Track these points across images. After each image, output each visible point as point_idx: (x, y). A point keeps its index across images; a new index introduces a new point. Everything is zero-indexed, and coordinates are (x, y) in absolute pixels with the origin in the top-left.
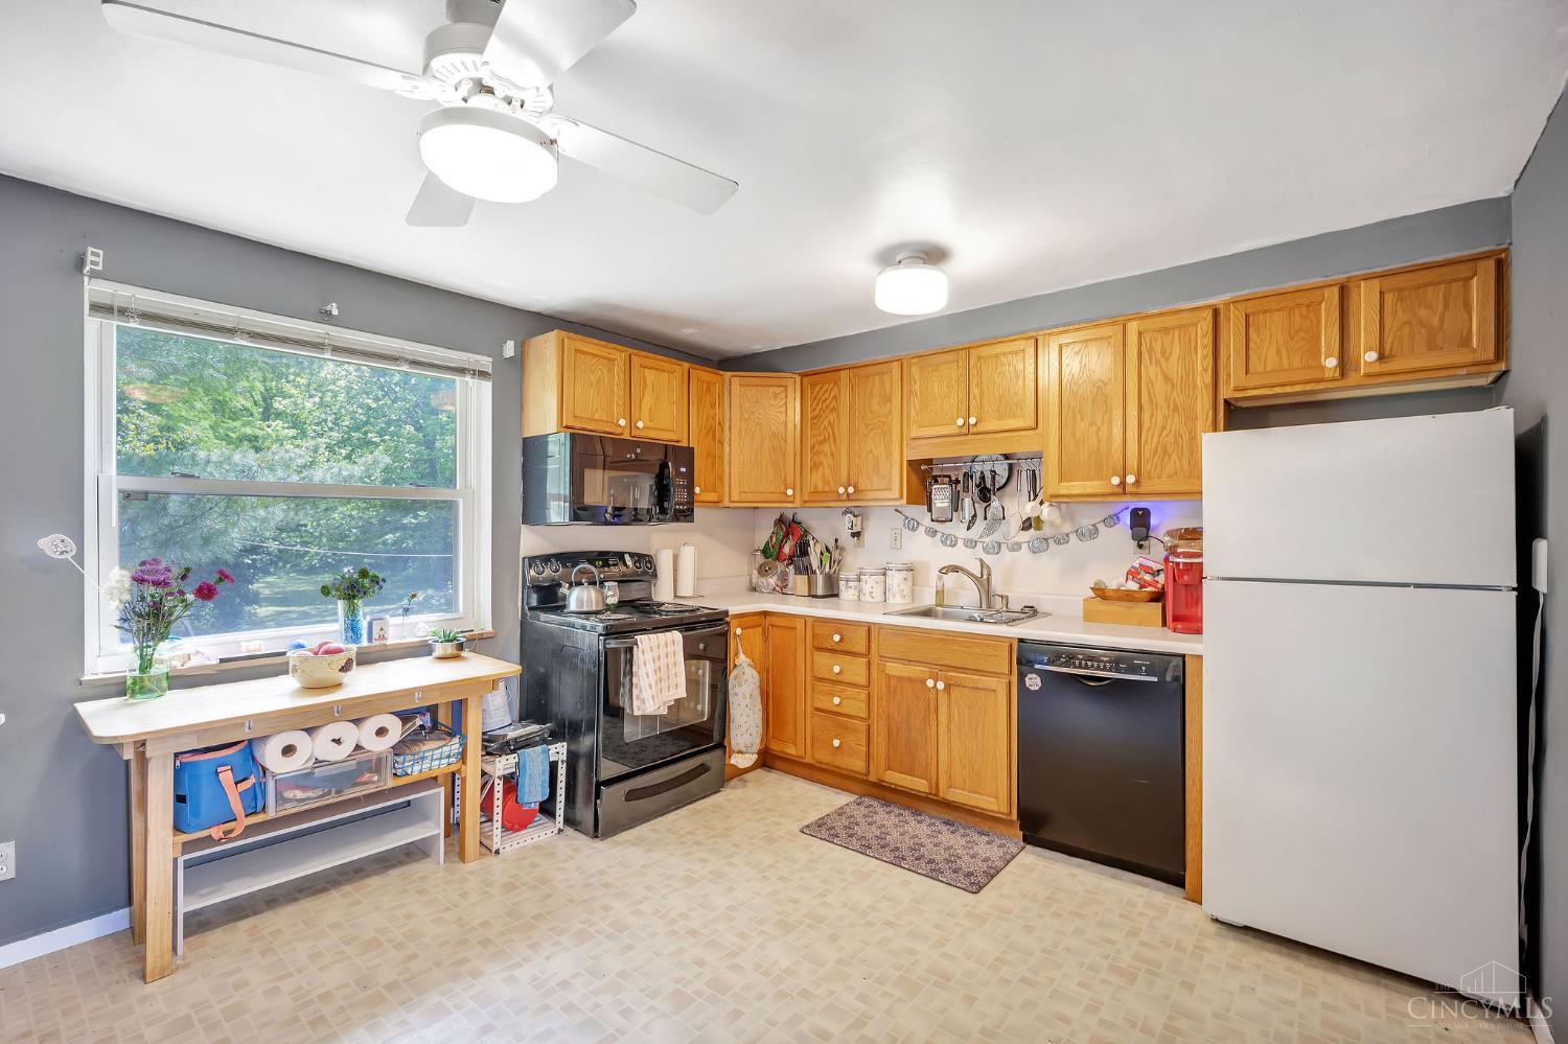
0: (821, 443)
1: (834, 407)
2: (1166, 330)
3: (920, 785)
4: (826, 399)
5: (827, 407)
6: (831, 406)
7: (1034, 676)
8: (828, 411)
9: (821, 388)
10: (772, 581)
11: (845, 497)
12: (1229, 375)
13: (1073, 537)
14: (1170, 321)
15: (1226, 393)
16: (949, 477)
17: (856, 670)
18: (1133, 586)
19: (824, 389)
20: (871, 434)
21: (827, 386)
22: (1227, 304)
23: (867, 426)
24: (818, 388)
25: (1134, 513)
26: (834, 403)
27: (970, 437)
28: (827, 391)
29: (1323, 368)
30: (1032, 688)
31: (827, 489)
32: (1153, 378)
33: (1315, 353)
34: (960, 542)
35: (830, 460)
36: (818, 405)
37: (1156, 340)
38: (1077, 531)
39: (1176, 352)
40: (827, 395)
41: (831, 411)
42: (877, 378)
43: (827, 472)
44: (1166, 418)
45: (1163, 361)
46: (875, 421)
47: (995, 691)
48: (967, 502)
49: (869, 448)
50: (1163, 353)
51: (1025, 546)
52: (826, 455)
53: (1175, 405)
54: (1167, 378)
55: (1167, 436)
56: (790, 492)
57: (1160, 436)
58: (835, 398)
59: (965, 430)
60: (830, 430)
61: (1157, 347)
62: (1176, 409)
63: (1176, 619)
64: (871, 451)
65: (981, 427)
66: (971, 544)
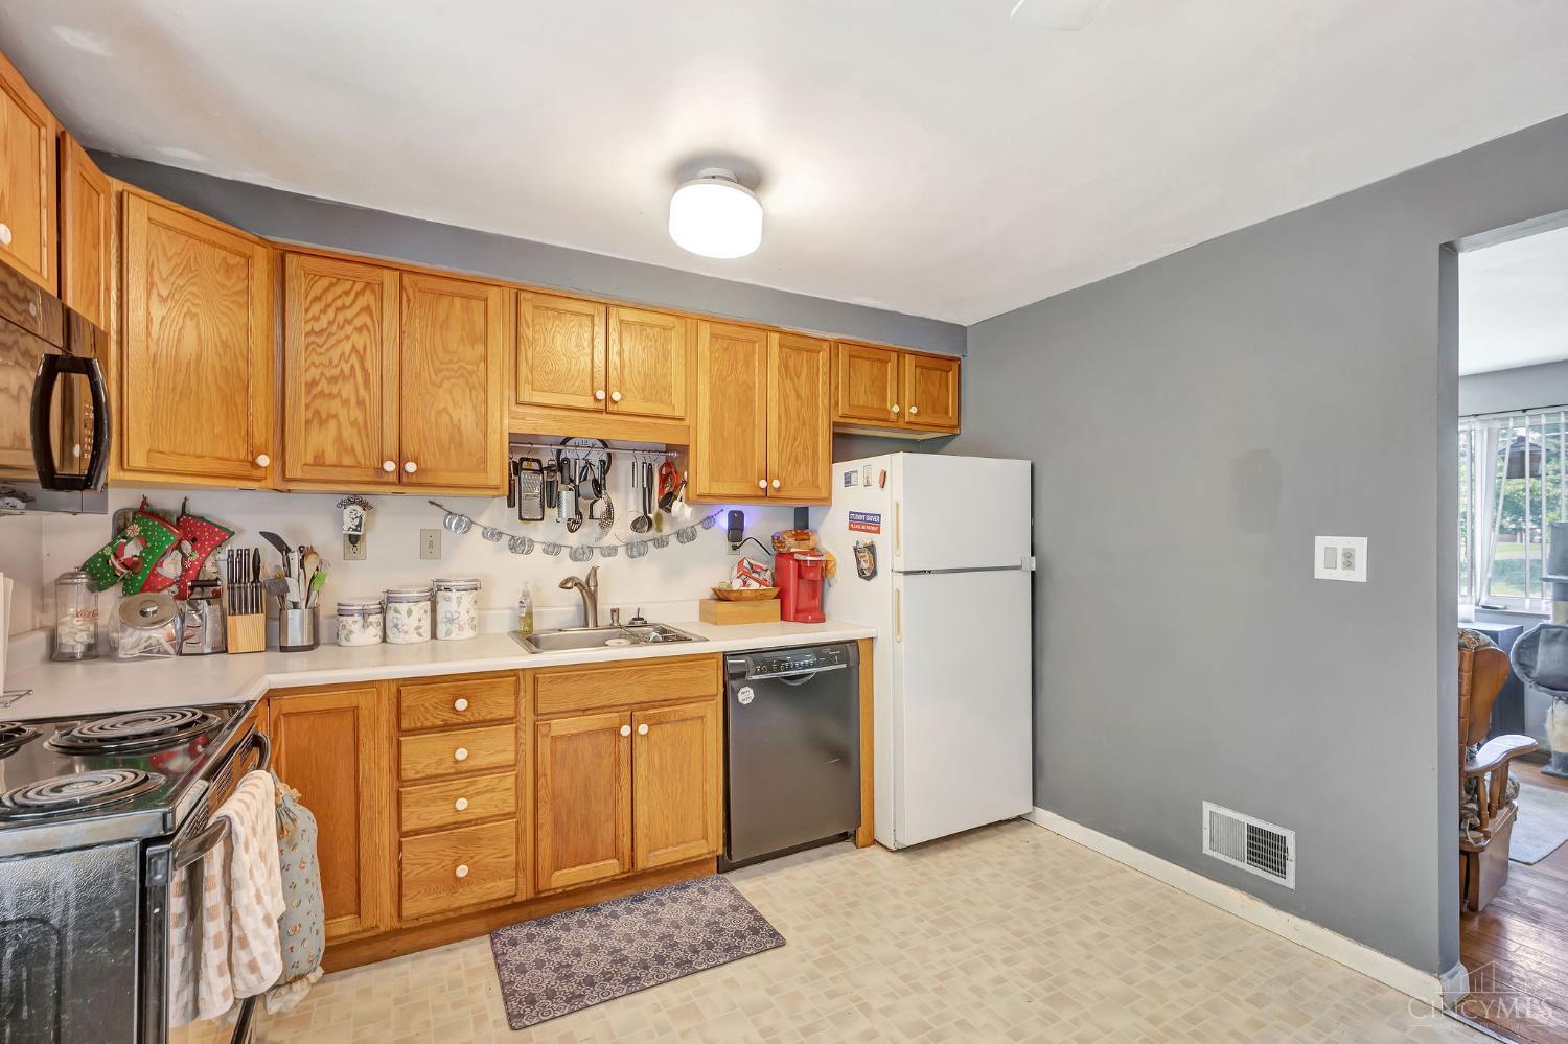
0: (333, 380)
1: (365, 325)
2: (799, 350)
3: (610, 868)
4: (344, 307)
5: (348, 322)
6: (358, 322)
7: (747, 688)
8: (349, 329)
9: (332, 285)
10: (160, 635)
11: (394, 478)
12: (837, 403)
13: (673, 540)
14: (802, 343)
15: (836, 419)
16: (539, 462)
17: (497, 747)
18: (754, 586)
19: (338, 290)
20: (447, 384)
21: (347, 286)
22: (838, 342)
23: (437, 371)
24: (325, 282)
25: (731, 514)
26: (365, 318)
27: (604, 416)
28: (347, 293)
29: (889, 412)
30: (745, 703)
31: (347, 461)
32: (788, 392)
33: (884, 398)
34: (538, 548)
35: (356, 414)
36: (324, 311)
37: (791, 357)
38: (678, 533)
39: (804, 373)
40: (348, 301)
41: (359, 330)
42: (458, 303)
43: (349, 433)
44: (796, 431)
45: (796, 380)
46: (456, 366)
47: (702, 718)
48: (567, 497)
49: (442, 405)
50: (795, 372)
51: (622, 551)
52: (346, 403)
53: (803, 418)
54: (798, 396)
55: (798, 446)
56: (263, 460)
57: (793, 446)
58: (367, 309)
59: (602, 406)
60: (354, 360)
61: (791, 364)
62: (804, 424)
63: (797, 611)
64: (445, 409)
65: (623, 407)
66: (553, 549)
